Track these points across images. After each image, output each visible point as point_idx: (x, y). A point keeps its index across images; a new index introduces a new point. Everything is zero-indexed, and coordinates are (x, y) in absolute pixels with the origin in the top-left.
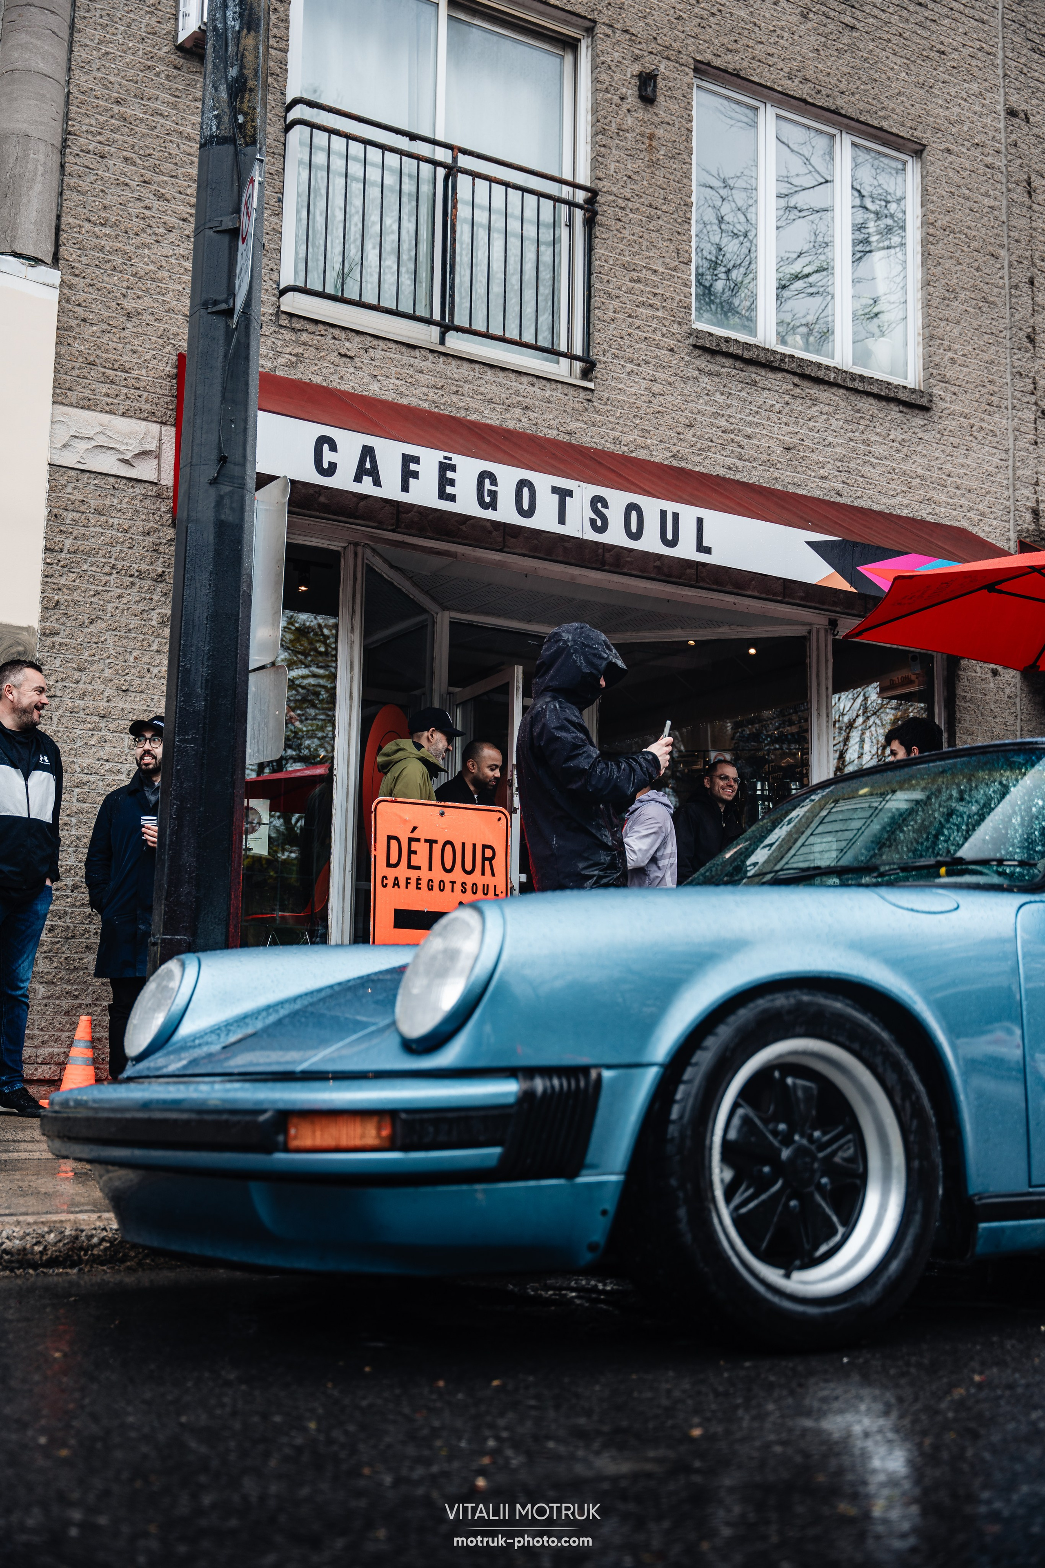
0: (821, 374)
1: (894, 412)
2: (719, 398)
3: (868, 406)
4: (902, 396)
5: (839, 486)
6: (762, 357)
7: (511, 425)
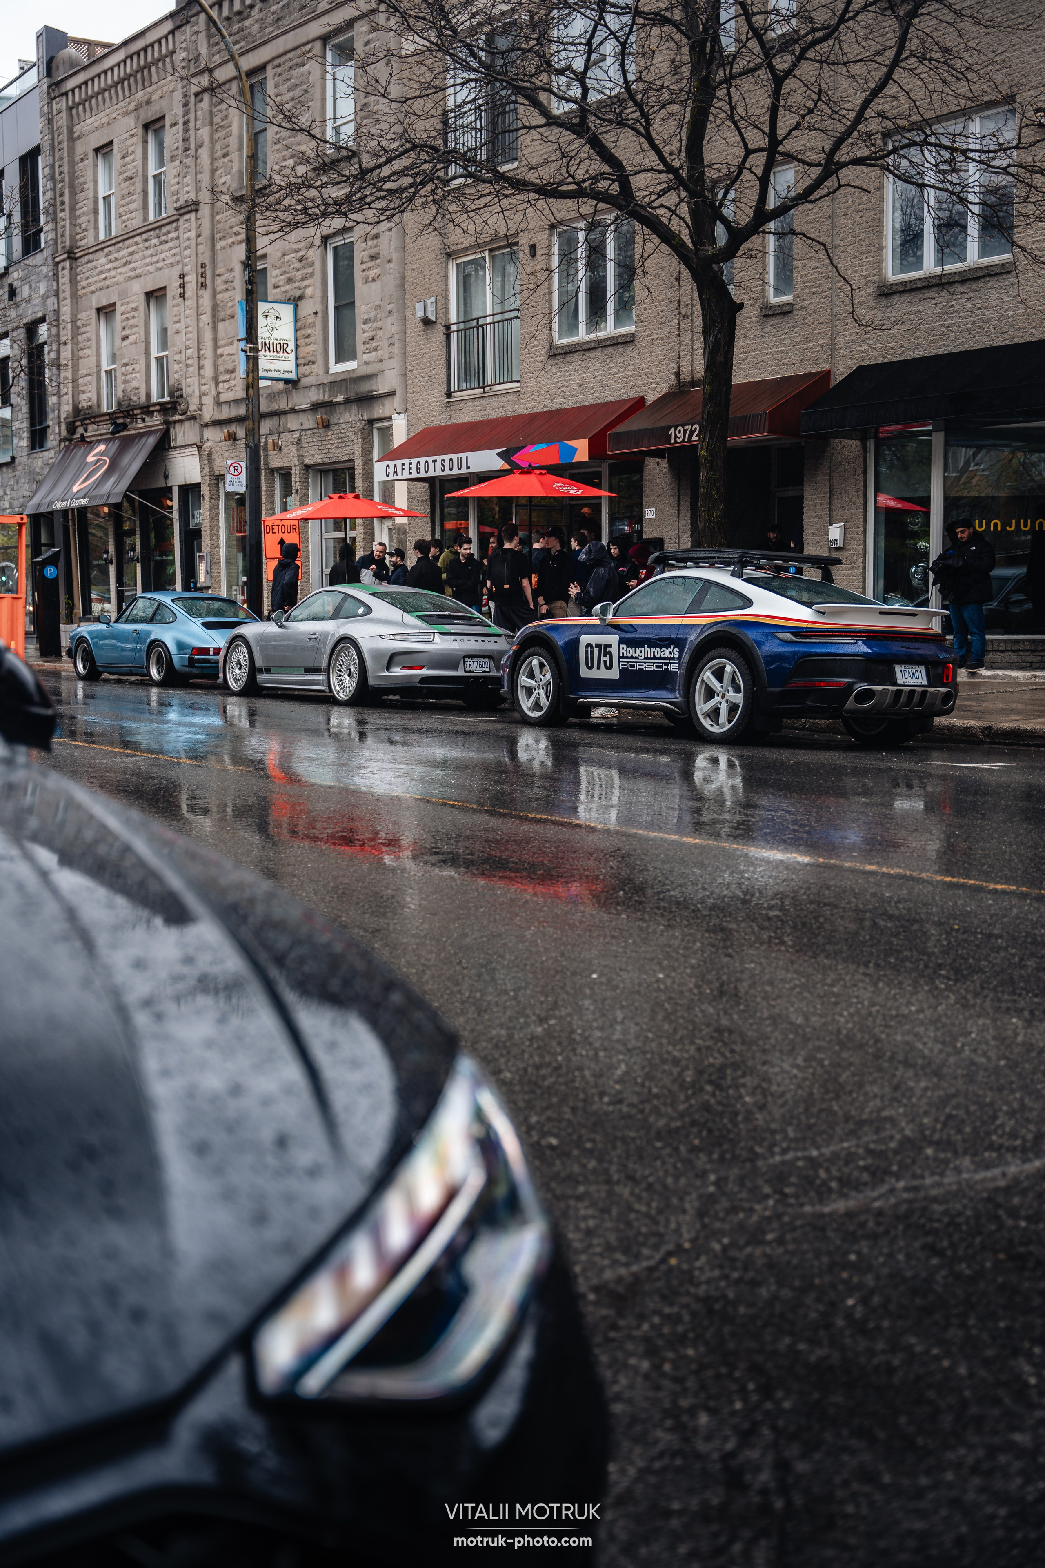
0: (588, 347)
1: (620, 349)
2: (558, 374)
3: (610, 351)
4: (620, 340)
5: (598, 395)
6: (568, 350)
7: (500, 415)
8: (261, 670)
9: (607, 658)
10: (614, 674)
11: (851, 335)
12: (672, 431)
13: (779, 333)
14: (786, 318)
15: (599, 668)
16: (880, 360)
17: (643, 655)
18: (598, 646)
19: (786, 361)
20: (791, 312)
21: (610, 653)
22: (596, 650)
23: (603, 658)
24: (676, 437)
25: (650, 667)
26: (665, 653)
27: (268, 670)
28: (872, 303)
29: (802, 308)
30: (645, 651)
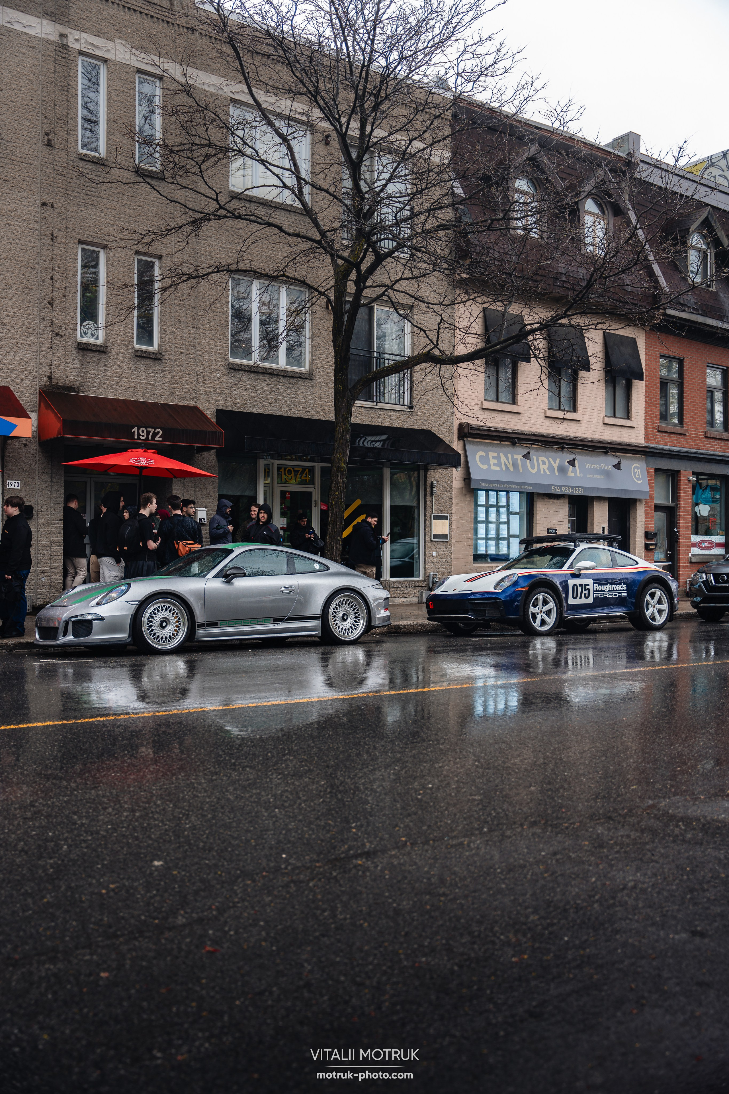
8: (202, 625)
9: (587, 592)
10: (590, 601)
11: (208, 387)
12: (135, 430)
13: (150, 372)
14: (156, 362)
15: (581, 598)
16: (229, 408)
17: (608, 589)
18: (580, 585)
19: (156, 392)
20: (160, 359)
21: (589, 589)
22: (580, 588)
23: (584, 592)
24: (139, 435)
25: (611, 595)
26: (619, 587)
27: (213, 624)
28: (224, 371)
29: (170, 359)
30: (609, 587)
